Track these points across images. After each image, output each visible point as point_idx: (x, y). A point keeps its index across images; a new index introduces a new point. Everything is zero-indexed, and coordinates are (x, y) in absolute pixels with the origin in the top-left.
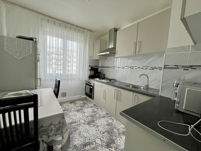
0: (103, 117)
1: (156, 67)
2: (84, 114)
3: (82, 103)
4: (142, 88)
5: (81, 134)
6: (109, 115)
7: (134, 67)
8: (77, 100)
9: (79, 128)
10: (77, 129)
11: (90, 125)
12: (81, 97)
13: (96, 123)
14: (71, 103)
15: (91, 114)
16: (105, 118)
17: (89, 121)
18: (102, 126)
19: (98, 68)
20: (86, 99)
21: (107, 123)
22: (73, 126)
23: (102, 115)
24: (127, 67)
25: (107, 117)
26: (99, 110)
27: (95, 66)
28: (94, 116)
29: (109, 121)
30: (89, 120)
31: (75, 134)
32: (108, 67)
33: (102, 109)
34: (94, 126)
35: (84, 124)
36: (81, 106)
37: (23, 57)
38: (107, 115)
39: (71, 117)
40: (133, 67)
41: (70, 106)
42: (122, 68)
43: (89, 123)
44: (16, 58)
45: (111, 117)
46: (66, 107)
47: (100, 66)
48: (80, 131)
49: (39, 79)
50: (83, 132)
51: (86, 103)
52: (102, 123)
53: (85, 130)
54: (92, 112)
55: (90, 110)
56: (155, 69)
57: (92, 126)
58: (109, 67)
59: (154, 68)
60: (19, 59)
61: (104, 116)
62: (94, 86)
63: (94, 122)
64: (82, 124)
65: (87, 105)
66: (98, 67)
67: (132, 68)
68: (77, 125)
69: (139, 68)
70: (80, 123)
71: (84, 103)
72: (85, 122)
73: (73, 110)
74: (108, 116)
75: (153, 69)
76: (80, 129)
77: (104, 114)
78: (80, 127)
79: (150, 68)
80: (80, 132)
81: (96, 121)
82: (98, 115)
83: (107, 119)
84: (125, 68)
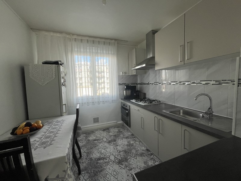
0: (142, 155)
1: (226, 80)
2: (117, 147)
3: (117, 131)
4: (201, 115)
5: (107, 178)
6: (149, 153)
7: (186, 82)
8: (111, 127)
9: (106, 167)
10: (104, 169)
11: (121, 166)
12: (116, 122)
13: (130, 163)
14: (104, 130)
15: (126, 147)
16: (144, 157)
17: (121, 159)
18: (136, 169)
19: (135, 86)
20: (123, 126)
21: (145, 166)
22: (100, 163)
23: (140, 151)
24: (174, 82)
25: (146, 156)
26: (137, 142)
27: (132, 84)
28: (128, 153)
29: (149, 162)
30: (121, 156)
31: (100, 176)
32: (148, 84)
33: (141, 142)
34: (126, 168)
35: (113, 162)
36: (115, 136)
37: (46, 83)
38: (147, 152)
39: (100, 149)
40: (184, 82)
41: (102, 135)
42: (167, 84)
43: (120, 162)
44: (41, 84)
45: (152, 157)
46: (98, 135)
47: (138, 82)
48: (107, 172)
49: (64, 105)
50: (110, 175)
51: (122, 132)
52: (138, 164)
53: (113, 173)
54: (127, 145)
55: (125, 142)
56: (223, 84)
57: (123, 167)
58: (150, 84)
59: (222, 82)
60: (43, 85)
61: (143, 153)
62: (130, 110)
63: (127, 161)
64: (111, 163)
65: (123, 134)
66: (137, 84)
67: (182, 83)
68: (105, 162)
69: (193, 83)
70: (109, 161)
71: (119, 132)
72: (115, 160)
73: (105, 140)
74: (148, 155)
75: (220, 84)
76: (108, 170)
77: (143, 150)
78: (108, 166)
79: (214, 82)
80: (107, 174)
81: (130, 160)
82: (134, 151)
83: (145, 158)
84: (172, 83)
